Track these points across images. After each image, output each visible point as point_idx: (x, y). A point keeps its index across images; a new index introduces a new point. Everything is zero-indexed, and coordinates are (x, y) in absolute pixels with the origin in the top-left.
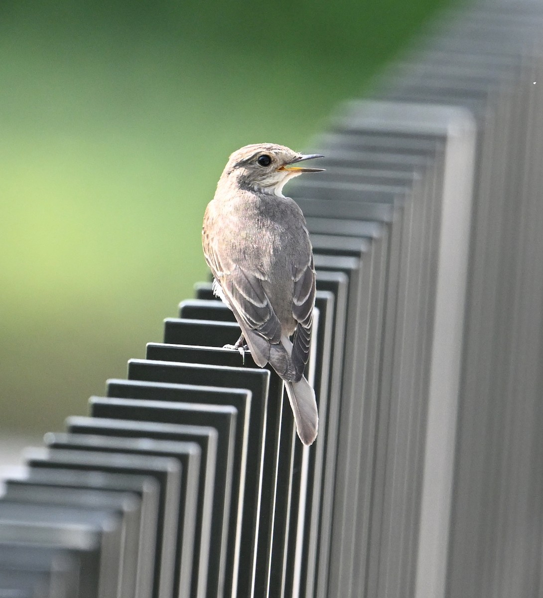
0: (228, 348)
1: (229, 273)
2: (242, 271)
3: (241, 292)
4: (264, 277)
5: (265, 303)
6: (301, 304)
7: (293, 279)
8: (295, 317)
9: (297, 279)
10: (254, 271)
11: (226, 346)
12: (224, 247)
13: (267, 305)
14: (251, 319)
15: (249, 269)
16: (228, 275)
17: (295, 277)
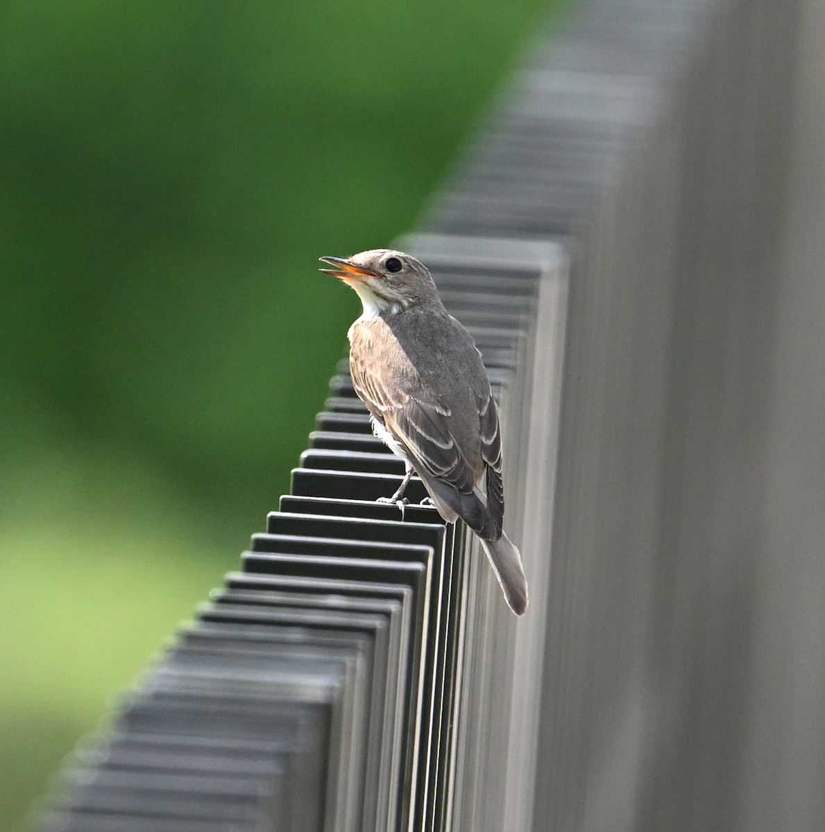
0: (383, 501)
1: (401, 407)
2: (418, 404)
3: (419, 430)
4: (447, 412)
5: (451, 444)
6: (490, 442)
7: (478, 412)
8: (485, 459)
9: (483, 413)
10: (433, 404)
11: (380, 499)
12: (390, 374)
13: (454, 446)
14: (434, 464)
15: (426, 401)
16: (399, 409)
17: (481, 410)
